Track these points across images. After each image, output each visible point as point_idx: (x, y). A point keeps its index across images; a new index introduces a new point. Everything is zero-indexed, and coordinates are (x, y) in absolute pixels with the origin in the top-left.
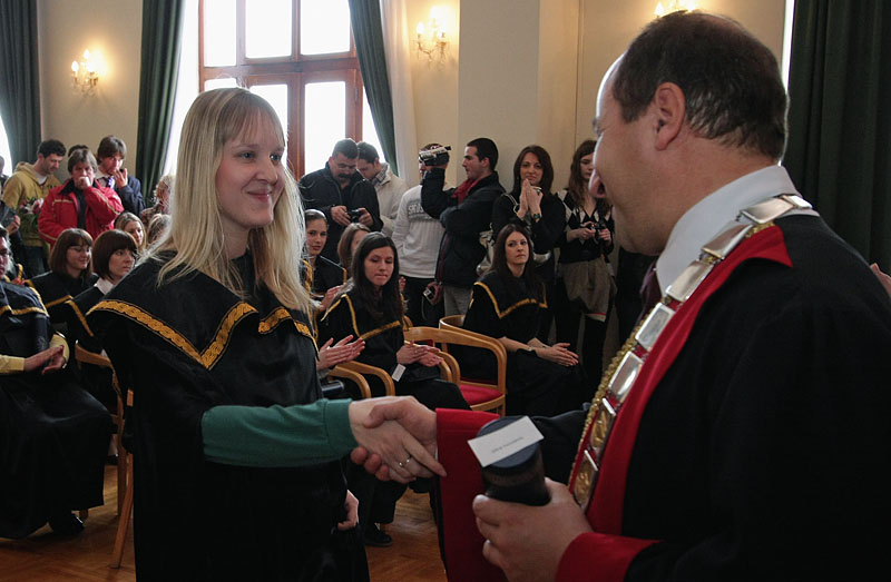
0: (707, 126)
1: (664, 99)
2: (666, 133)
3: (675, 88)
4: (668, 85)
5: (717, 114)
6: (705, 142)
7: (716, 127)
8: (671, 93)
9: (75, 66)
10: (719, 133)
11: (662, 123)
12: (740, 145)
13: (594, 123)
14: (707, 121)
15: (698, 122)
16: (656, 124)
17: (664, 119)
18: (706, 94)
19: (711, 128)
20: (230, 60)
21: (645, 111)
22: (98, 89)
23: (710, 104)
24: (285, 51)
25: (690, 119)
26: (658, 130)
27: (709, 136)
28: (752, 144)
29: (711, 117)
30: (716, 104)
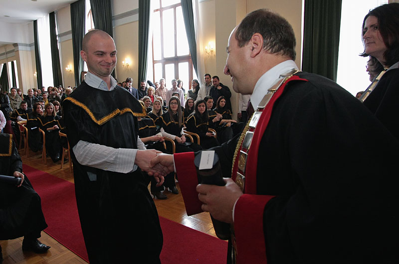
0: (270, 50)
1: (255, 40)
2: (256, 51)
3: (260, 35)
4: (257, 34)
5: (275, 45)
6: (270, 56)
7: (274, 50)
8: (258, 37)
9: (123, 62)
10: (275, 52)
11: (253, 48)
12: (282, 55)
13: (228, 48)
14: (270, 48)
15: (267, 48)
16: (251, 48)
17: (254, 47)
18: (270, 38)
19: (272, 51)
20: (160, 59)
21: (248, 44)
22: (129, 67)
23: (272, 42)
24: (173, 55)
25: (264, 47)
26: (252, 50)
27: (271, 53)
28: (287, 55)
29: (272, 47)
30: (274, 42)
